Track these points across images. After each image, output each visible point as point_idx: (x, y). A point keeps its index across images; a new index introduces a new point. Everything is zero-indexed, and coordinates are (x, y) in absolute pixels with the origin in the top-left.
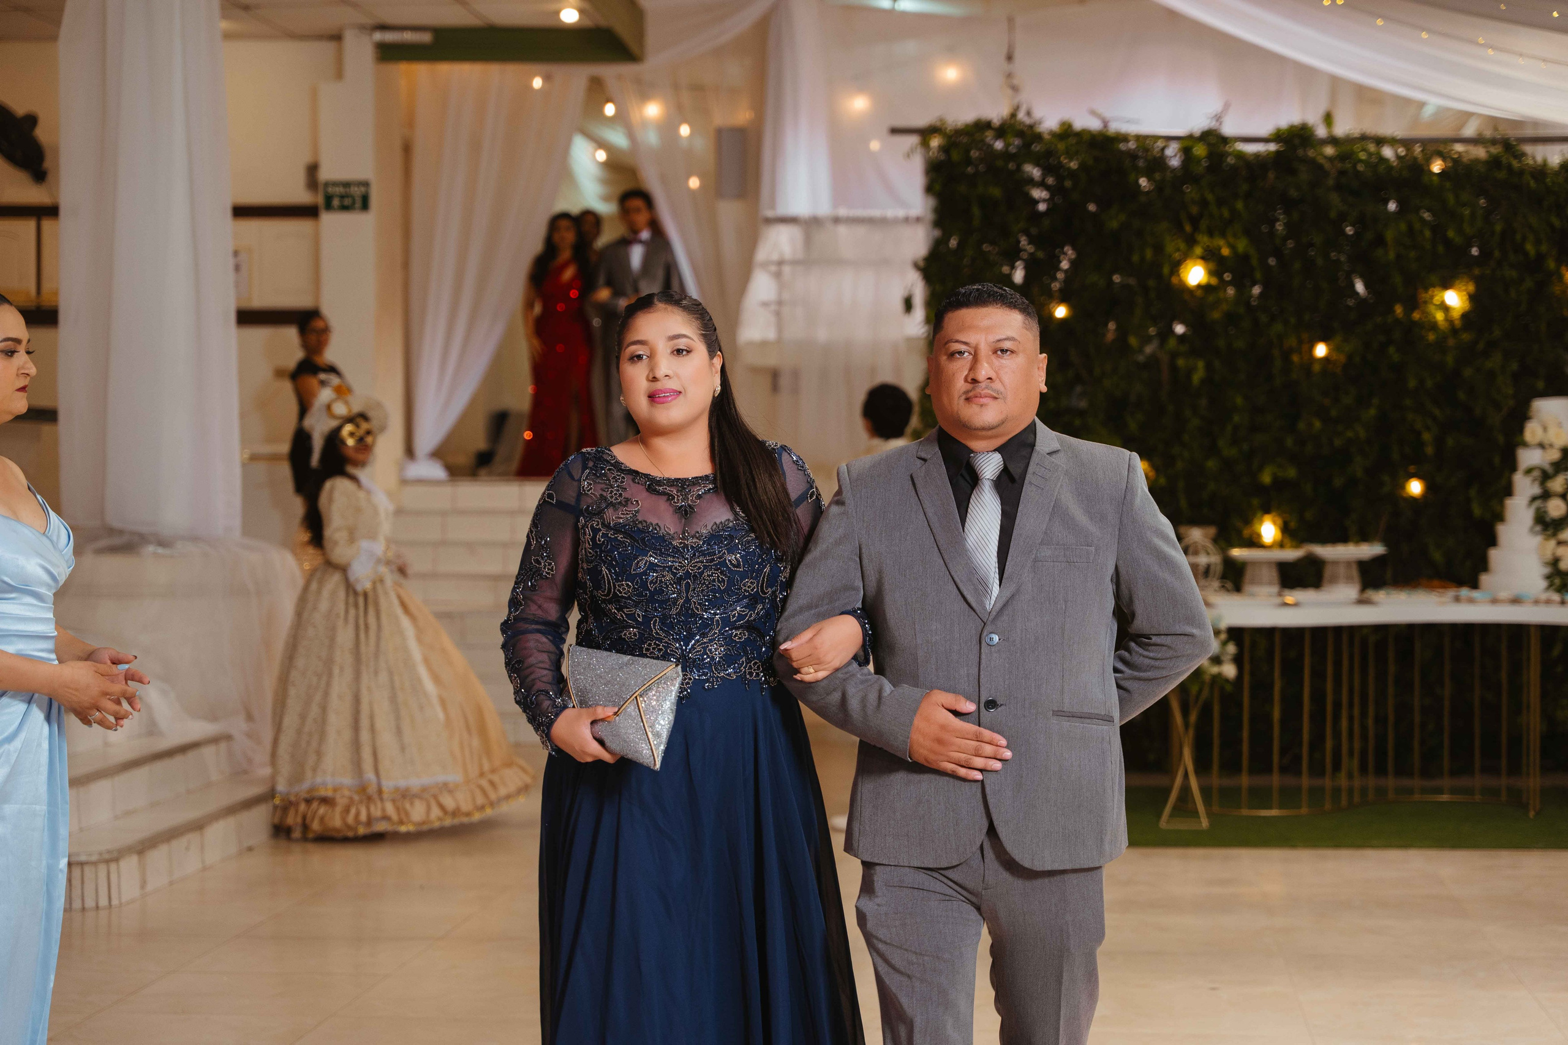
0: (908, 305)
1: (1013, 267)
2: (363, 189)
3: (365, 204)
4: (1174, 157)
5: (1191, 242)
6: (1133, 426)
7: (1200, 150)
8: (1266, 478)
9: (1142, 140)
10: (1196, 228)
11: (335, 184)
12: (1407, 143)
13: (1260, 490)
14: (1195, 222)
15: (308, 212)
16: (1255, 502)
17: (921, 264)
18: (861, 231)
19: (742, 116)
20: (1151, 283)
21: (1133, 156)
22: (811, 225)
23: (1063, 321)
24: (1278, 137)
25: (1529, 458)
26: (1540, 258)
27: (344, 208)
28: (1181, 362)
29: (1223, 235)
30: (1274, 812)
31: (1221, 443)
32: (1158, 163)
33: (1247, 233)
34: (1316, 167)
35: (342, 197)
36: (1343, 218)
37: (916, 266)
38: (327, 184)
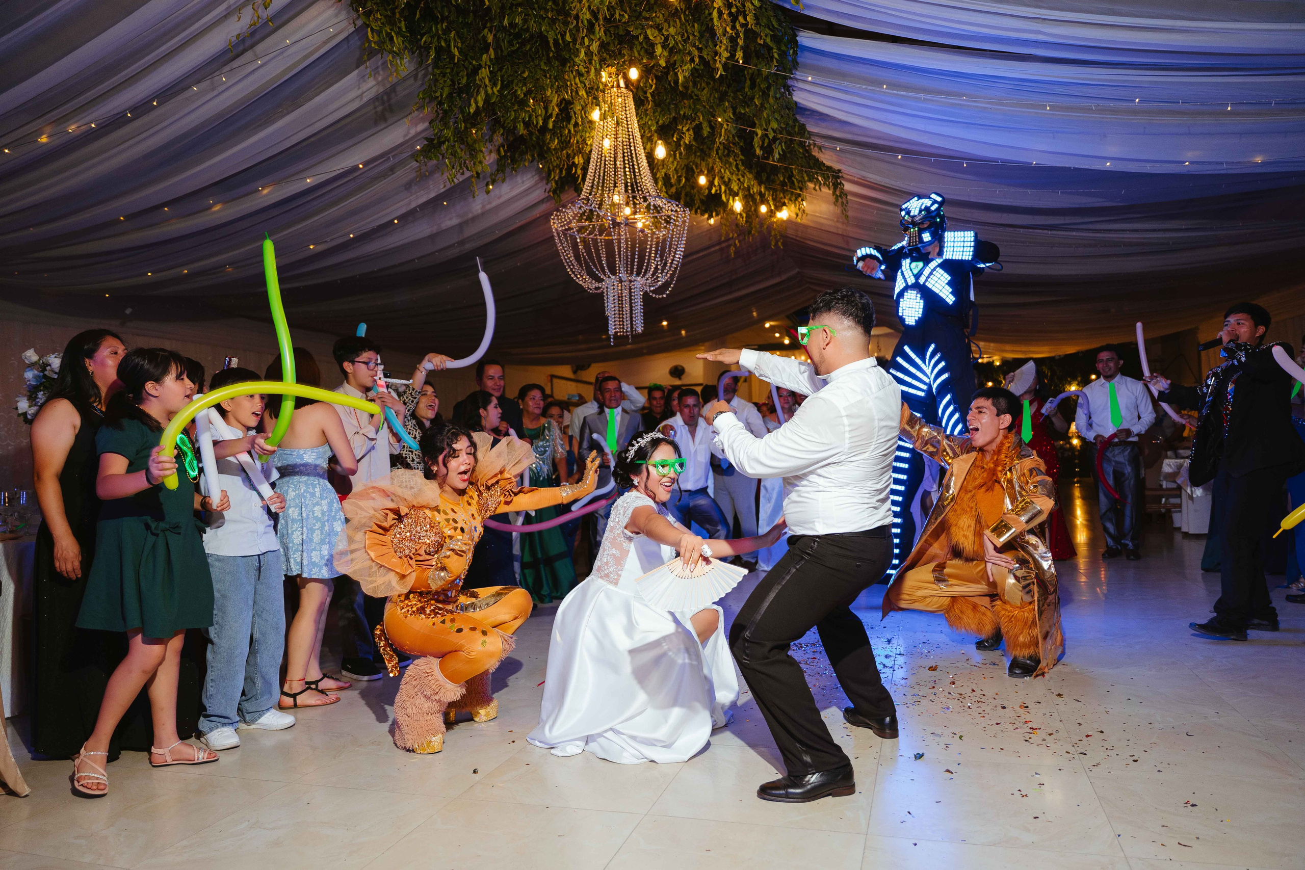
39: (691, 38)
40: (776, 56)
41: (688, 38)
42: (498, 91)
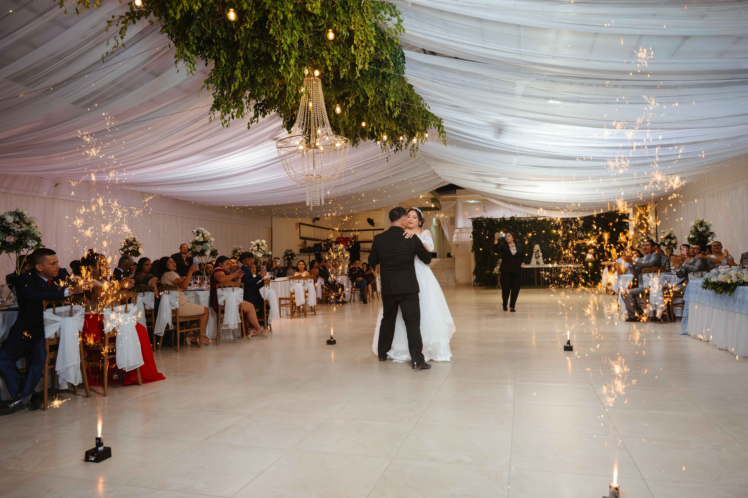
0: (471, 237)
1: (482, 233)
4: (499, 220)
5: (501, 229)
7: (502, 220)
9: (496, 219)
12: (525, 218)
14: (501, 227)
18: (466, 229)
19: (453, 216)
21: (494, 220)
22: (460, 229)
24: (510, 218)
25: (534, 251)
26: (539, 230)
32: (497, 221)
34: (514, 221)
36: (517, 226)
37: (471, 233)
39: (347, 55)
40: (392, 65)
41: (346, 55)
42: (248, 80)
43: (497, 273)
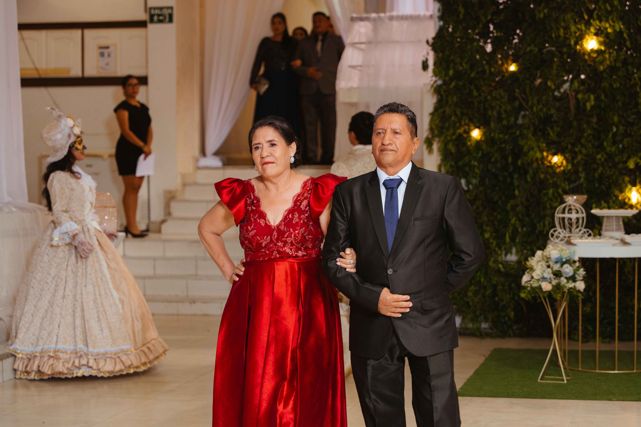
0: (425, 66)
1: (486, 43)
2: (170, 11)
3: (171, 20)
5: (588, 24)
6: (553, 136)
8: (631, 165)
10: (591, 16)
11: (155, 8)
13: (630, 172)
15: (141, 24)
16: (627, 179)
17: (431, 41)
18: (405, 24)
20: (565, 50)
23: (513, 73)
27: (160, 21)
28: (580, 96)
29: (607, 21)
30: (616, 372)
31: (605, 144)
33: (621, 18)
35: (159, 15)
37: (428, 42)
38: (151, 9)
43: (546, 287)
